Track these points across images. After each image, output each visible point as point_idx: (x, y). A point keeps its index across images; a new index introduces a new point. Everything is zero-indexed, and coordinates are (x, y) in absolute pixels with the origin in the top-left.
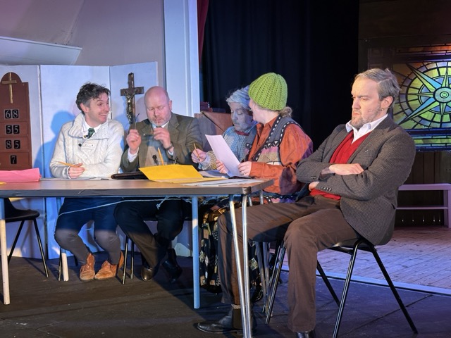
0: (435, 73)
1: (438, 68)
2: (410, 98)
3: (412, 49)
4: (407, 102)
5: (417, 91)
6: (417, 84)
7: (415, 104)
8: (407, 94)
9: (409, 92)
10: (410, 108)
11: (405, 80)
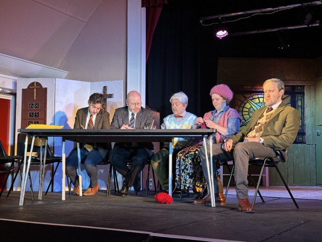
0: (257, 100)
1: (259, 98)
2: (244, 113)
3: (245, 87)
4: (243, 115)
5: (248, 110)
6: (248, 105)
7: (246, 117)
8: (242, 111)
9: (244, 110)
10: (244, 119)
11: (241, 104)
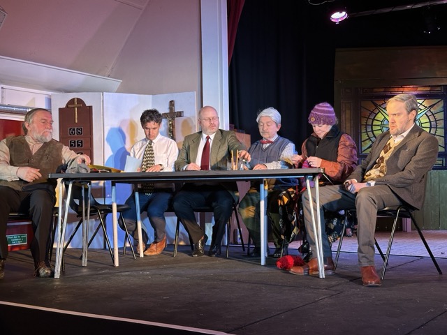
2: (374, 128)
3: (376, 90)
4: (372, 131)
5: (380, 123)
6: (380, 117)
9: (374, 124)
10: (375, 136)
11: (370, 114)
